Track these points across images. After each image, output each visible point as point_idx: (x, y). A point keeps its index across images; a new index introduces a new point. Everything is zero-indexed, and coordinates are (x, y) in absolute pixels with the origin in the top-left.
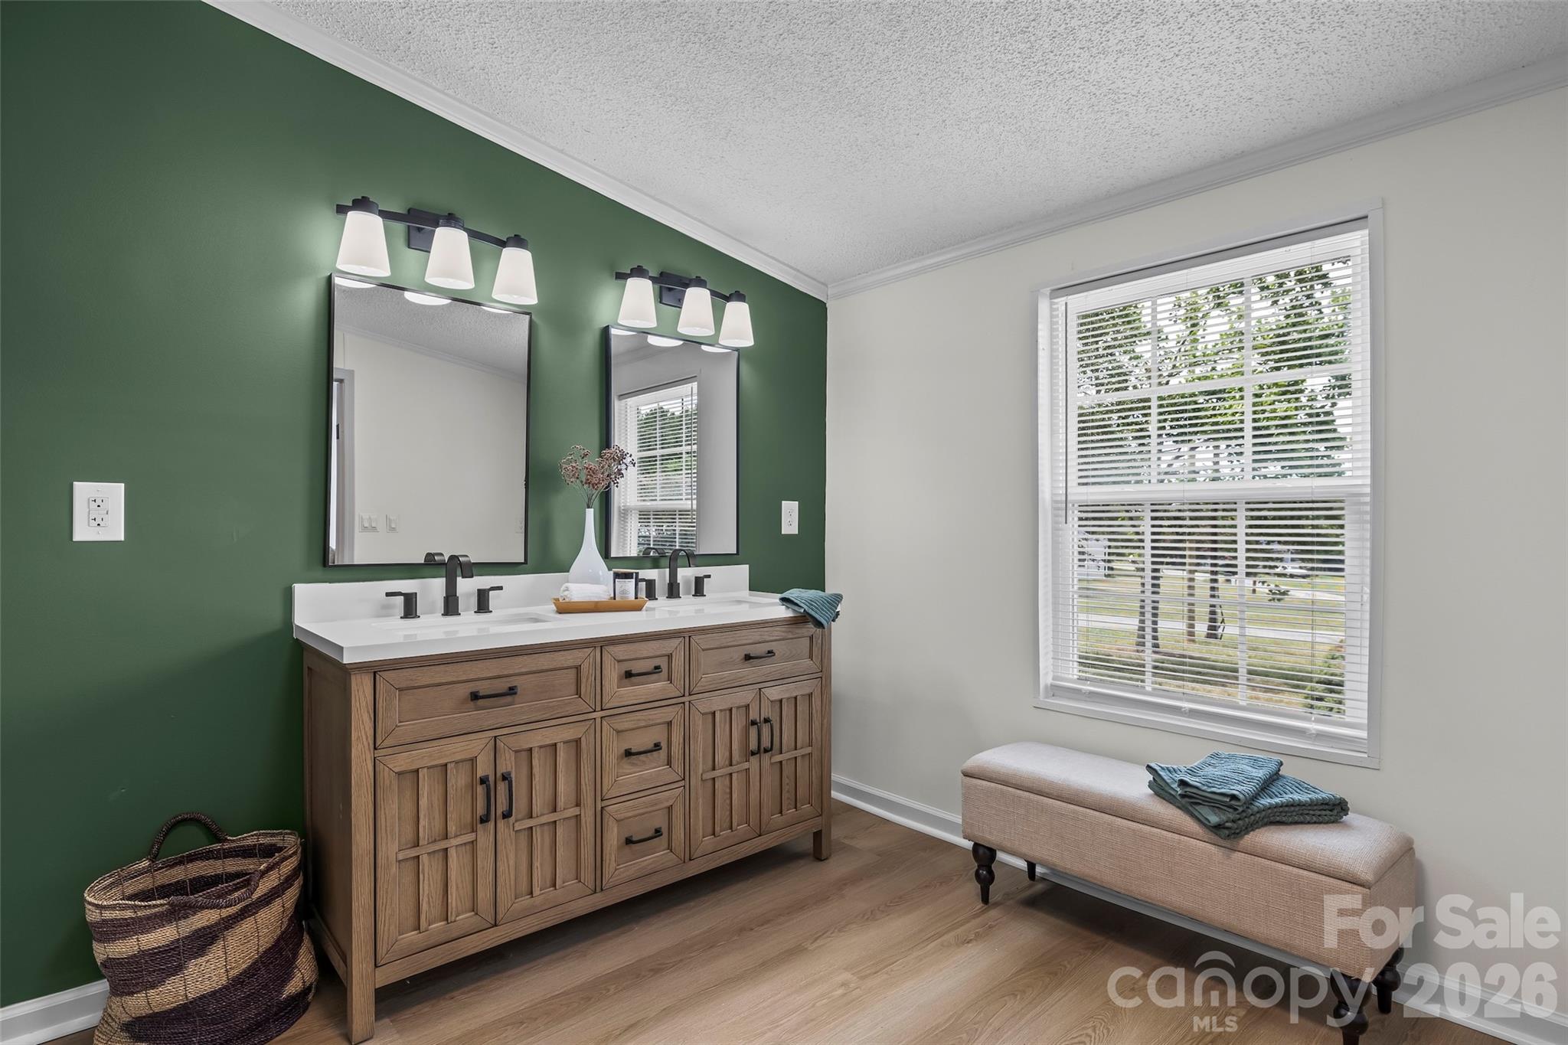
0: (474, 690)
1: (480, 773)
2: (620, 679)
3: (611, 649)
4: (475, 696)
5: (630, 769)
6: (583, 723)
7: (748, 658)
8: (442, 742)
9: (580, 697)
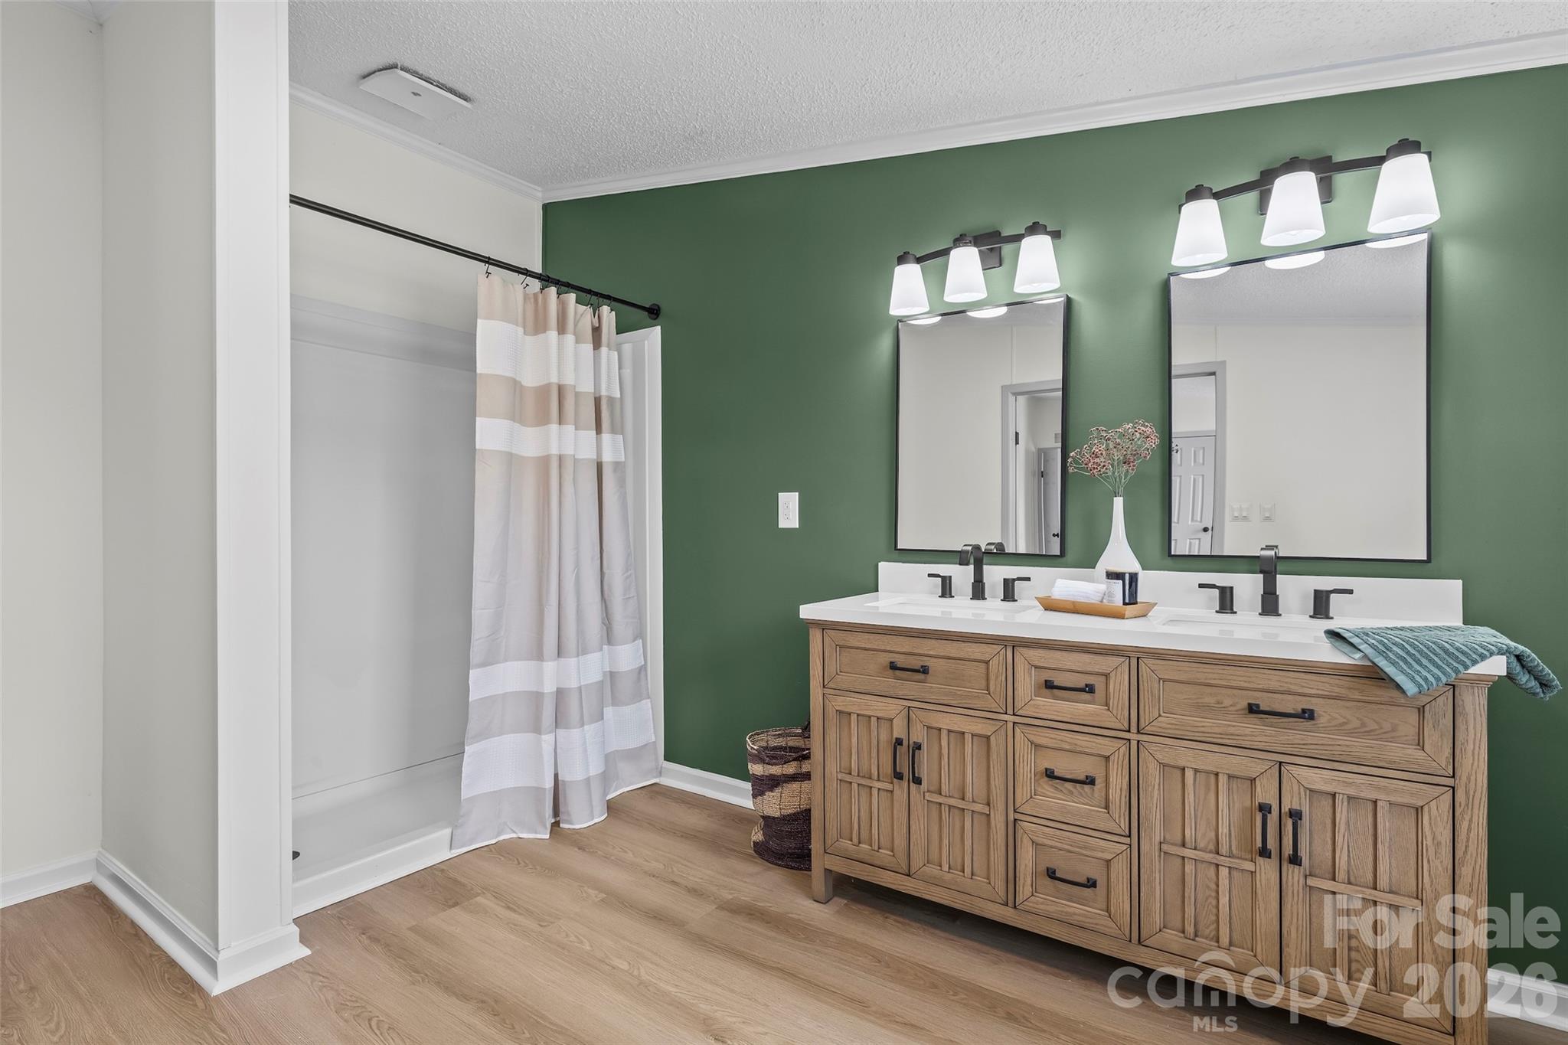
0: (892, 660)
1: (896, 735)
2: (1038, 688)
3: (1024, 651)
4: (893, 666)
5: (1054, 793)
6: (992, 722)
7: (1253, 709)
8: (868, 697)
9: (989, 694)
